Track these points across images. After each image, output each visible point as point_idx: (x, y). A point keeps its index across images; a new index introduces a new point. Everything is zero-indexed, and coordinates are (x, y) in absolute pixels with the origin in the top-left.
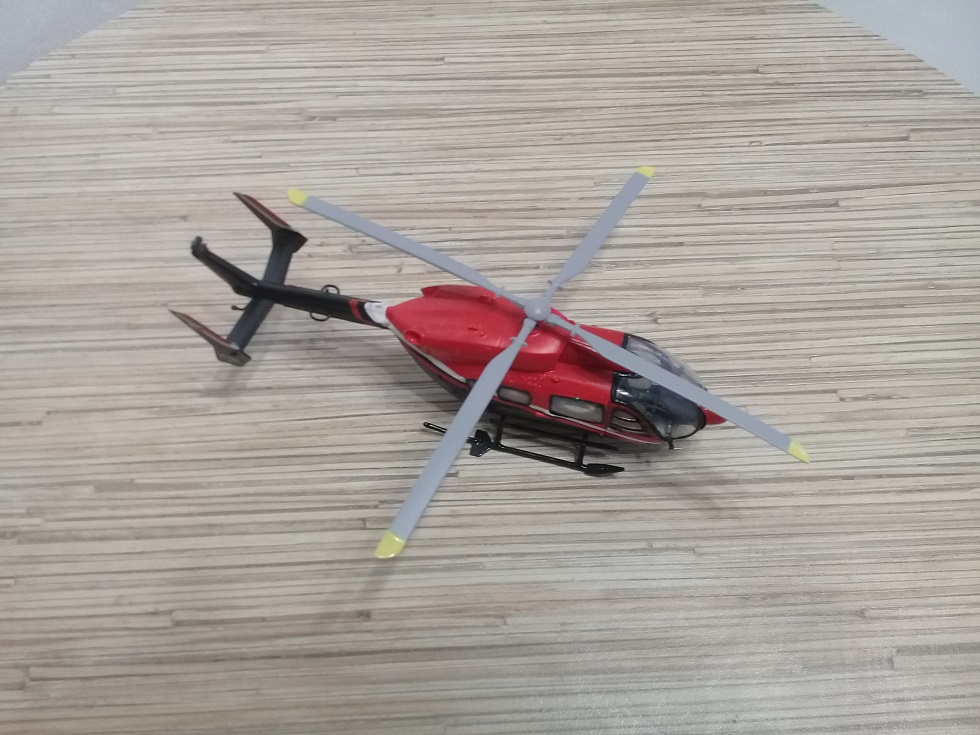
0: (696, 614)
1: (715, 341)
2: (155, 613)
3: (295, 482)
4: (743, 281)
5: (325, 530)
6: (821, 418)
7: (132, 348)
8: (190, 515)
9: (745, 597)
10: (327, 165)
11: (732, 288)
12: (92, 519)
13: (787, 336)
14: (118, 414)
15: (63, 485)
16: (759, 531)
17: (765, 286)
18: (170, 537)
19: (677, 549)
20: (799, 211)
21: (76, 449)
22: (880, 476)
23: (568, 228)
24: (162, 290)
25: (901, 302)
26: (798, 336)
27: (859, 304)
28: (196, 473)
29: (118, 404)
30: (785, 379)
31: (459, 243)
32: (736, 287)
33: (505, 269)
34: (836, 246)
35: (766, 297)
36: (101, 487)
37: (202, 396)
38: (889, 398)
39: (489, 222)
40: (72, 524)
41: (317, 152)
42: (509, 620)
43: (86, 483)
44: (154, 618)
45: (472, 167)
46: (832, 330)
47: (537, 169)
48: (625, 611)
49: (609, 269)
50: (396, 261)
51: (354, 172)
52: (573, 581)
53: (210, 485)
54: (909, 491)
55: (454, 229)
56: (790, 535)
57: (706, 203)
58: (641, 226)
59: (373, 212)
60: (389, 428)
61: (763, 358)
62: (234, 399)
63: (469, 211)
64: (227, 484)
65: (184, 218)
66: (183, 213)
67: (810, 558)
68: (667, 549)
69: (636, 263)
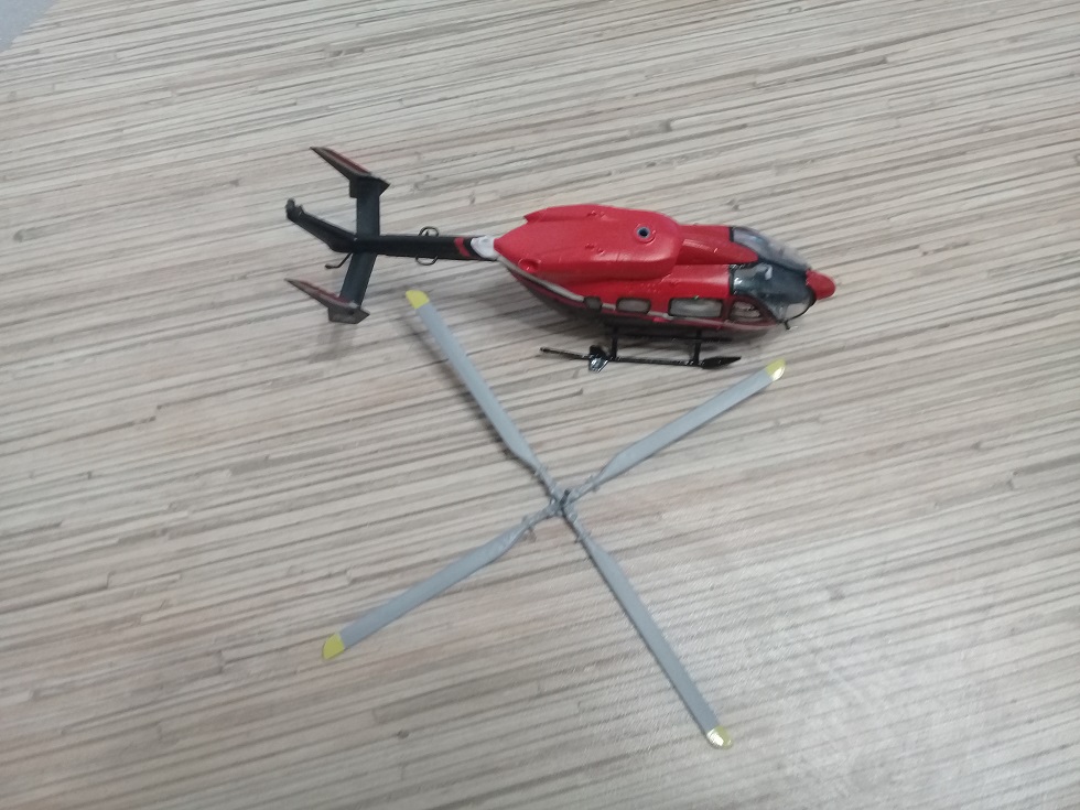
0: (830, 477)
1: (797, 218)
2: (330, 576)
3: (429, 428)
4: (811, 154)
5: (470, 468)
6: (909, 274)
7: (224, 327)
8: (335, 478)
9: (872, 453)
10: (368, 101)
11: (802, 162)
12: (239, 501)
13: (863, 201)
14: (230, 396)
15: (198, 475)
16: (873, 391)
17: (832, 156)
18: (322, 503)
19: (802, 422)
20: (850, 73)
21: (200, 438)
22: (972, 319)
23: (631, 128)
24: (235, 262)
25: (962, 149)
26: (874, 199)
27: (924, 158)
28: (326, 439)
29: (229, 385)
30: (868, 244)
31: (525, 163)
32: (806, 161)
33: (578, 181)
34: (893, 103)
35: (834, 166)
36: (237, 470)
37: (311, 363)
38: (966, 244)
39: (550, 135)
40: (219, 511)
41: (354, 89)
42: (664, 516)
43: (222, 469)
44: (330, 581)
45: (517, 79)
46: (903, 188)
47: (585, 71)
48: (768, 487)
49: (680, 163)
50: (467, 192)
51: (397, 105)
52: (713, 469)
53: (345, 447)
54: (1000, 328)
55: (516, 149)
56: (902, 389)
57: (761, 79)
58: (702, 114)
59: (429, 144)
60: (504, 361)
61: (843, 227)
62: (345, 360)
63: (527, 127)
64: (362, 443)
65: (235, 183)
66: (233, 178)
67: (923, 406)
68: (793, 423)
69: (705, 153)
